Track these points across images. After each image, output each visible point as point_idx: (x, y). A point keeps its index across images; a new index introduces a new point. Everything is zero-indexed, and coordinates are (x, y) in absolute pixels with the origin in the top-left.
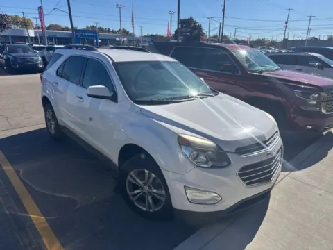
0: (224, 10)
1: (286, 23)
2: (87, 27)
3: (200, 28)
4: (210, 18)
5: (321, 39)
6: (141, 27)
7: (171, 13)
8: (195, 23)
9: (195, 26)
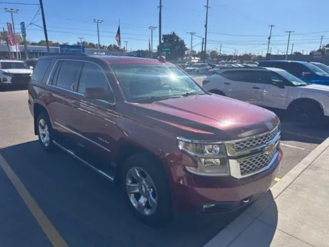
0: (206, 26)
1: (269, 38)
2: (78, 43)
3: (182, 43)
4: (192, 34)
5: (305, 54)
6: (127, 42)
7: (152, 28)
8: (178, 38)
9: (178, 41)
